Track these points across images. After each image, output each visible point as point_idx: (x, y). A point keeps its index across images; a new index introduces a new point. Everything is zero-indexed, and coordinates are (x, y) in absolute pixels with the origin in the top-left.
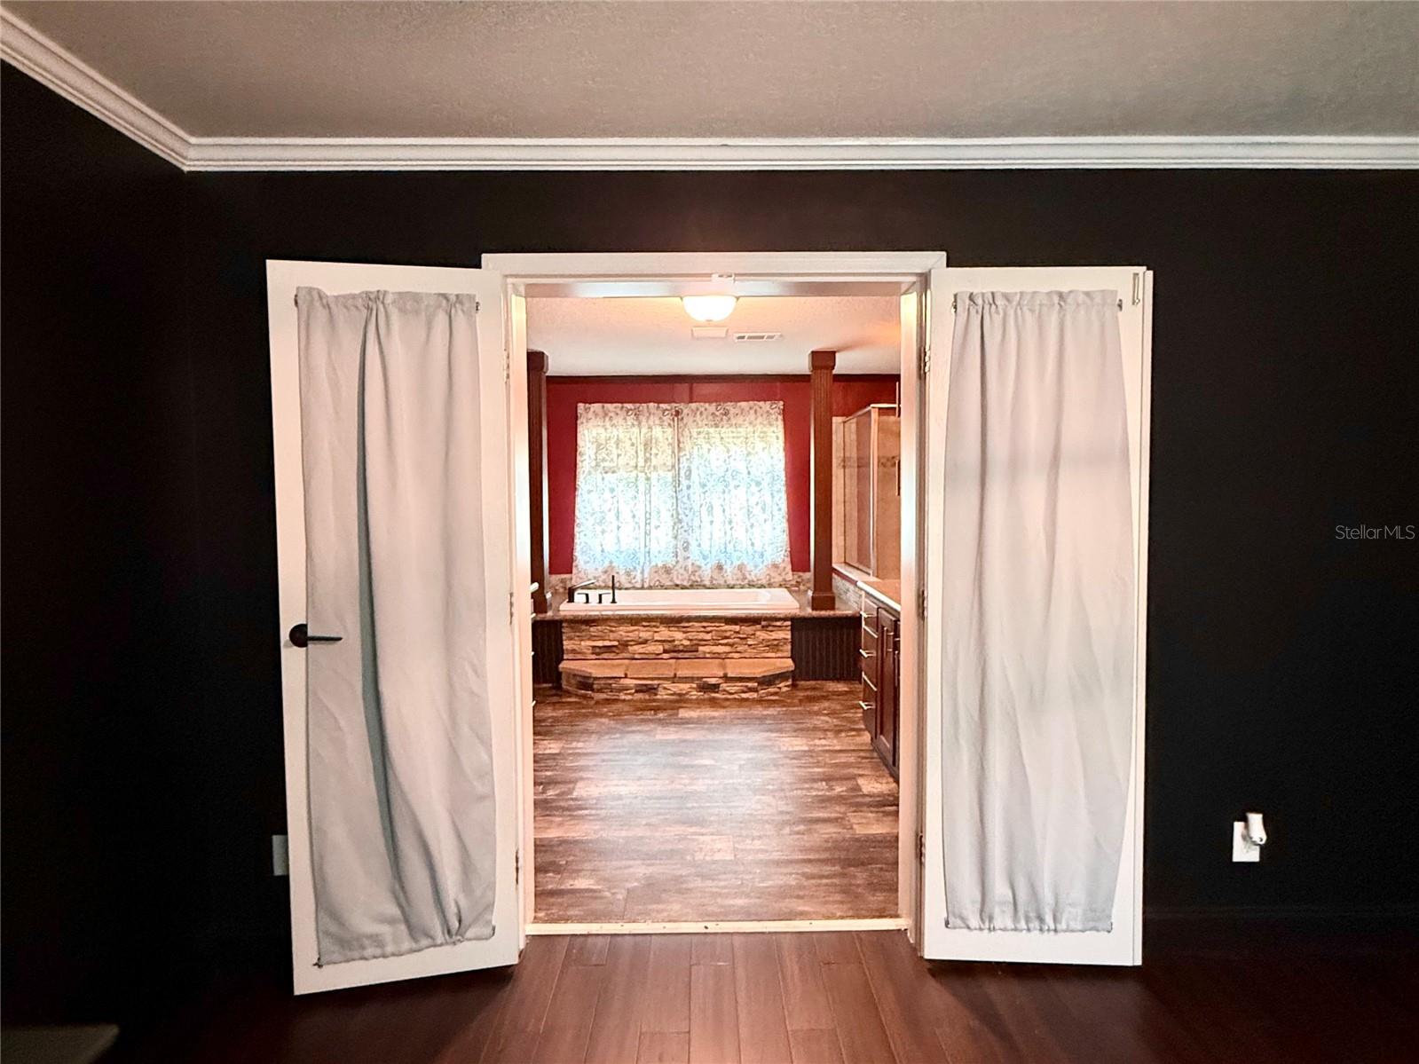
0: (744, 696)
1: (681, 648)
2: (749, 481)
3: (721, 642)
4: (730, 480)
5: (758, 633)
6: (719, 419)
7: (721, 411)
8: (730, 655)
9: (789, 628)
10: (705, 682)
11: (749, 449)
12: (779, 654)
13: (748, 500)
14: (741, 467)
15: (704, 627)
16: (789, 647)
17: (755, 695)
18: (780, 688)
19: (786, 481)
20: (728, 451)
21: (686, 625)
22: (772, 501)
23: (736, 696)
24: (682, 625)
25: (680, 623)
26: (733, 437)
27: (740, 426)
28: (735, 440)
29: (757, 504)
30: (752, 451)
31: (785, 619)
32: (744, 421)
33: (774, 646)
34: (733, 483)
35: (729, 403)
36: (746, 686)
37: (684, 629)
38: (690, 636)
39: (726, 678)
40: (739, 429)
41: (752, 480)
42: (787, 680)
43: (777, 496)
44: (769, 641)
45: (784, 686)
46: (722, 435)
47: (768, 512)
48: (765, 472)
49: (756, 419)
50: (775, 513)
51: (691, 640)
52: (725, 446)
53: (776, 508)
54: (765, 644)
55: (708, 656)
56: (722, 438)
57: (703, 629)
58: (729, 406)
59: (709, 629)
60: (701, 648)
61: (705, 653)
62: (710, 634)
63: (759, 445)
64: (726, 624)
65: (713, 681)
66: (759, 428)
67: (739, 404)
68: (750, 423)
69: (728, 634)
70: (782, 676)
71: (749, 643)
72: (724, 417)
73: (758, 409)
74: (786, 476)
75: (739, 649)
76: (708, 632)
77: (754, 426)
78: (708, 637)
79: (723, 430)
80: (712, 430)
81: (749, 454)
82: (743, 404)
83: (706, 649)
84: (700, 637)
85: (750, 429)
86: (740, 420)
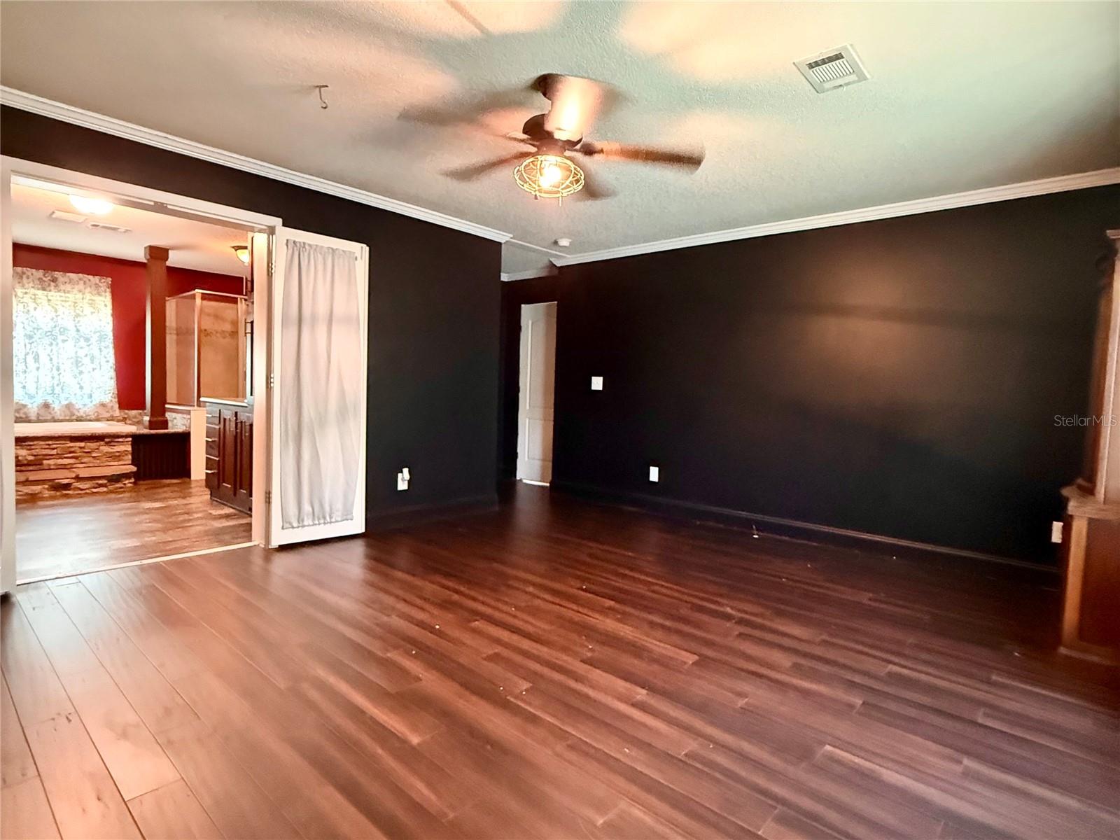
0: (95, 490)
1: (25, 462)
2: (77, 337)
3: (66, 456)
4: (58, 335)
5: (101, 448)
6: (47, 284)
7: (49, 278)
8: (75, 466)
9: (130, 443)
10: (58, 483)
11: (78, 312)
12: (120, 463)
13: (76, 352)
14: (70, 325)
15: (49, 445)
16: (130, 457)
17: (105, 489)
18: (125, 484)
19: (114, 339)
20: (56, 311)
21: (31, 443)
22: (101, 355)
23: (88, 491)
24: (26, 443)
25: (25, 442)
26: (62, 301)
27: (69, 292)
28: (63, 303)
29: (86, 355)
30: (81, 314)
31: (127, 436)
32: (73, 288)
33: (117, 457)
34: (60, 338)
35: (56, 273)
36: (97, 483)
37: (28, 447)
38: (34, 452)
39: (78, 478)
40: (67, 295)
41: (81, 337)
42: (130, 478)
43: (105, 351)
44: (112, 453)
45: (128, 483)
46: (50, 298)
47: (96, 361)
48: (93, 331)
49: (85, 288)
50: (103, 362)
51: (35, 456)
52: (53, 307)
53: (103, 360)
54: (108, 455)
55: (52, 467)
56: (49, 300)
57: (47, 447)
58: (57, 274)
59: (55, 446)
60: (45, 462)
61: (49, 465)
62: (55, 450)
63: (88, 310)
64: (71, 442)
65: (66, 481)
66: (88, 296)
67: (68, 274)
68: (80, 291)
69: (73, 449)
70: (127, 476)
71: (93, 455)
72: (52, 284)
73: (88, 281)
74: (114, 336)
75: (83, 461)
76: (54, 449)
77: (83, 294)
78: (54, 452)
79: (50, 294)
80: (40, 293)
81: (78, 315)
82: (72, 275)
83: (51, 462)
84: (44, 453)
85: (79, 296)
86: (68, 287)
